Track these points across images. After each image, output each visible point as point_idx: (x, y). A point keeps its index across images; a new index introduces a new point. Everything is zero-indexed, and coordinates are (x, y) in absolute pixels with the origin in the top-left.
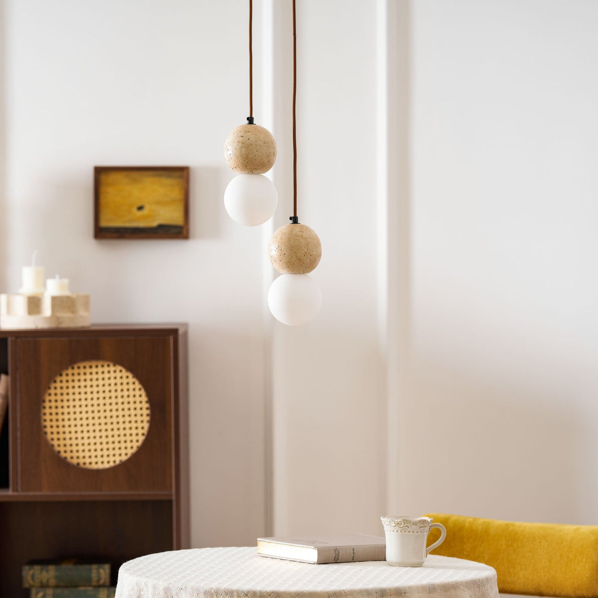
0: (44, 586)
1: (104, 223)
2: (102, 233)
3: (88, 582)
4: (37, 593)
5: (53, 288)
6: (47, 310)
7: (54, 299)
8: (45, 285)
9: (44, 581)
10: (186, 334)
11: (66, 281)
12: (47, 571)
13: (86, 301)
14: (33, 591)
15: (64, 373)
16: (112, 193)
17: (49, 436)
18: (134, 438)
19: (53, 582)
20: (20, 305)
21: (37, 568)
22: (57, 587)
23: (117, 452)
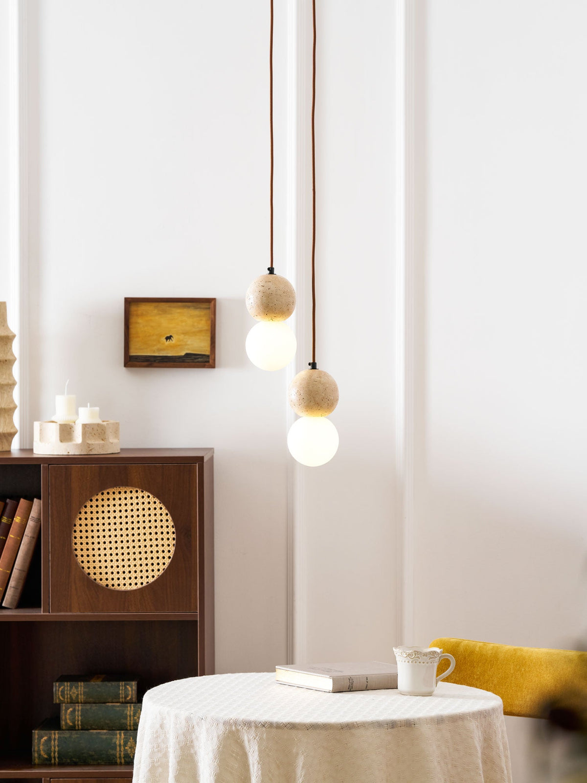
0: (73, 702)
1: (133, 352)
2: (132, 361)
3: (116, 698)
4: (67, 709)
5: (85, 416)
6: (78, 437)
7: (85, 426)
8: (77, 413)
9: (74, 697)
10: (212, 459)
11: (97, 409)
12: (77, 687)
13: (116, 428)
14: (63, 707)
15: (94, 499)
16: (143, 323)
17: (80, 559)
18: (161, 561)
19: (82, 698)
20: (53, 432)
21: (67, 684)
22: (85, 703)
23: (145, 574)
